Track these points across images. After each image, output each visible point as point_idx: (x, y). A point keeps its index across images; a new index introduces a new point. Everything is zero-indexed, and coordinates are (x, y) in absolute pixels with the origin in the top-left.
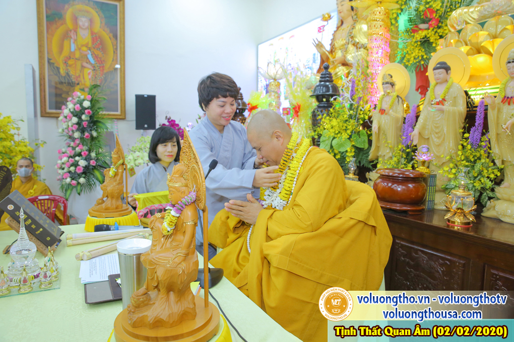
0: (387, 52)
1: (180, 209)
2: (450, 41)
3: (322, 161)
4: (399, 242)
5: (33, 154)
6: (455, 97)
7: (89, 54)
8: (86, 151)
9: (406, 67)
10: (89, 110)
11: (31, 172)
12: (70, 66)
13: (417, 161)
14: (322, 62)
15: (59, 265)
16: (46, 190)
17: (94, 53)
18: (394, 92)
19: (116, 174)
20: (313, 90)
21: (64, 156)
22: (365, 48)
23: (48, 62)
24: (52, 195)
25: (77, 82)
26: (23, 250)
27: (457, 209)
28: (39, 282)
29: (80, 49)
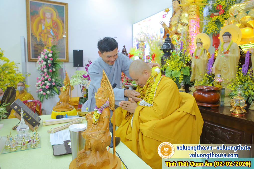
0: (198, 27)
1: (102, 110)
2: (230, 21)
3: (168, 83)
4: (206, 123)
5: (24, 80)
6: (234, 50)
7: (51, 30)
8: (50, 78)
9: (208, 34)
10: (51, 58)
11: (24, 89)
12: (42, 37)
13: (214, 82)
14: (165, 32)
15: (40, 136)
16: (31, 97)
17: (53, 30)
18: (202, 47)
19: (66, 90)
20: (161, 46)
21: (39, 81)
22: (187, 25)
23: (32, 35)
24: (34, 100)
25: (45, 44)
26: (22, 128)
27: (236, 106)
28: (30, 144)
29: (46, 28)
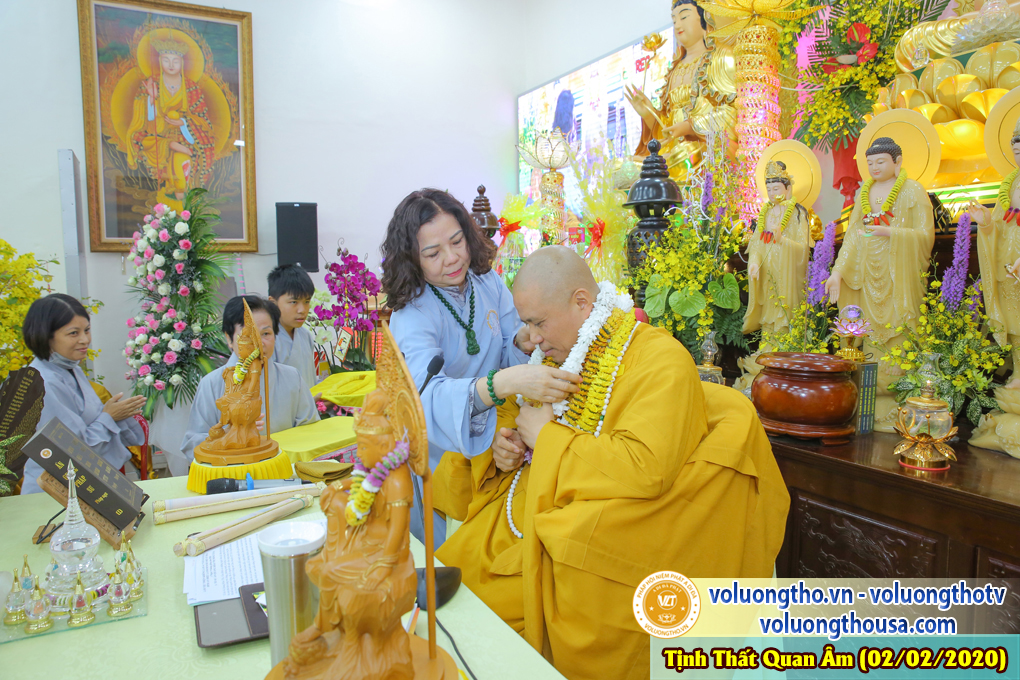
0: (775, 115)
1: (380, 478)
2: (900, 94)
4: (804, 500)
6: (911, 208)
7: (183, 124)
8: (183, 320)
9: (813, 142)
10: (187, 240)
12: (147, 149)
13: (837, 336)
14: (646, 134)
15: (144, 567)
17: (193, 123)
18: (790, 198)
19: (246, 380)
20: (629, 191)
21: (139, 332)
23: (104, 143)
25: (160, 181)
26: (74, 540)
27: (918, 435)
28: (106, 602)
29: (165, 116)
